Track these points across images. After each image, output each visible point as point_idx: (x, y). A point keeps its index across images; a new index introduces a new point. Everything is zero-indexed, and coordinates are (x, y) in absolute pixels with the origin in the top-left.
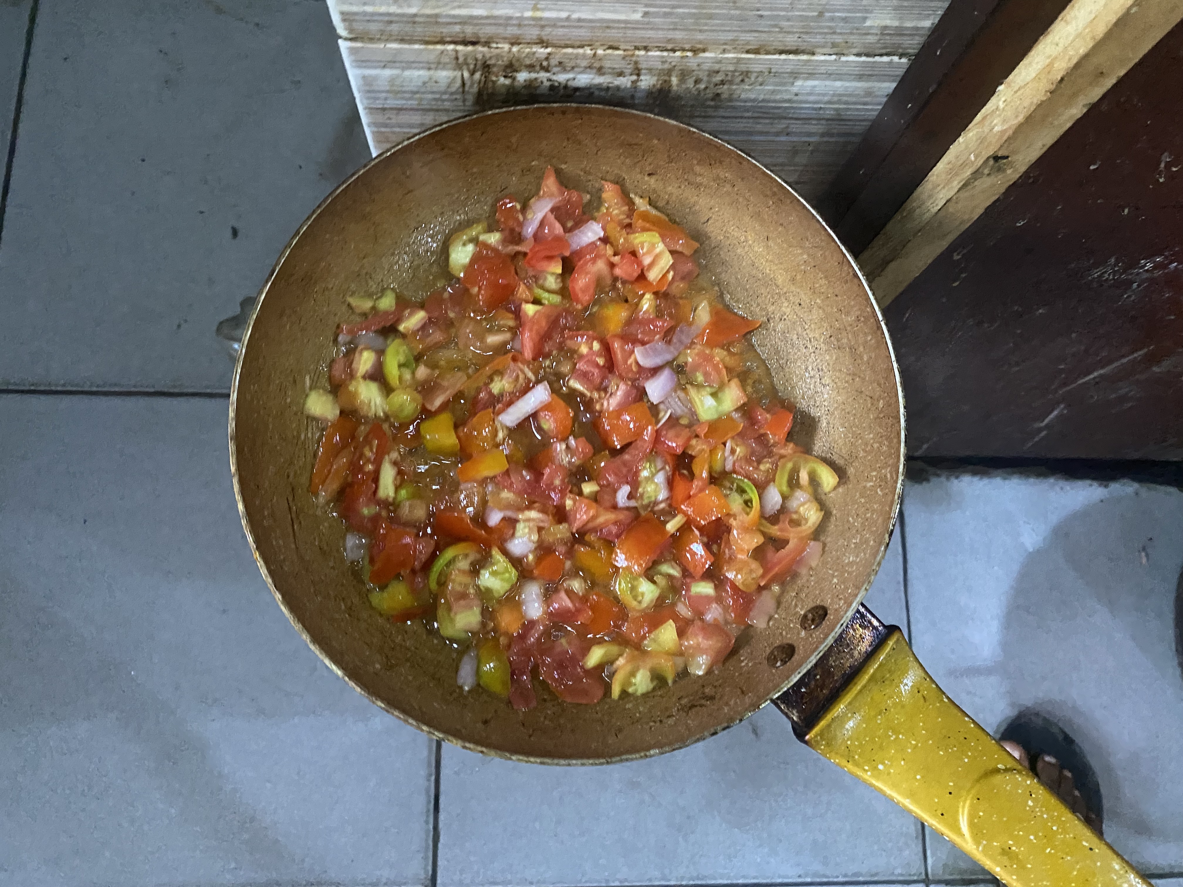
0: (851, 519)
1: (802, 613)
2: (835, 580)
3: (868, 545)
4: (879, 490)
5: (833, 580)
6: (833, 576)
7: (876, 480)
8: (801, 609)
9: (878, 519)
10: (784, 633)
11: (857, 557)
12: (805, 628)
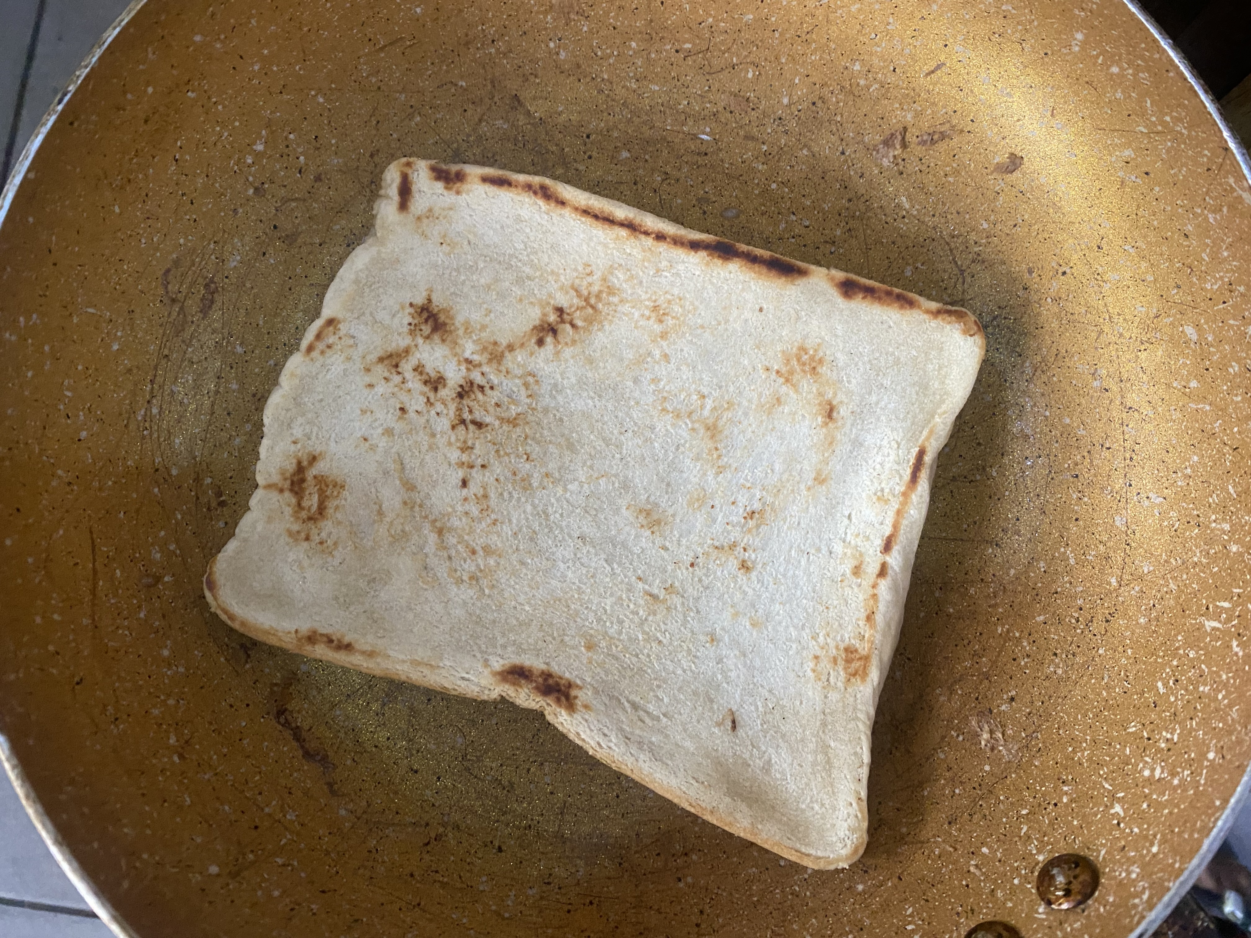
0: (1160, 684)
1: (1041, 858)
2: (1117, 809)
3: (1203, 755)
4: (1235, 643)
5: (1112, 807)
6: (1113, 798)
7: (1229, 620)
8: (1039, 852)
9: (1230, 706)
10: (999, 894)
11: (1173, 774)
12: (1049, 903)
